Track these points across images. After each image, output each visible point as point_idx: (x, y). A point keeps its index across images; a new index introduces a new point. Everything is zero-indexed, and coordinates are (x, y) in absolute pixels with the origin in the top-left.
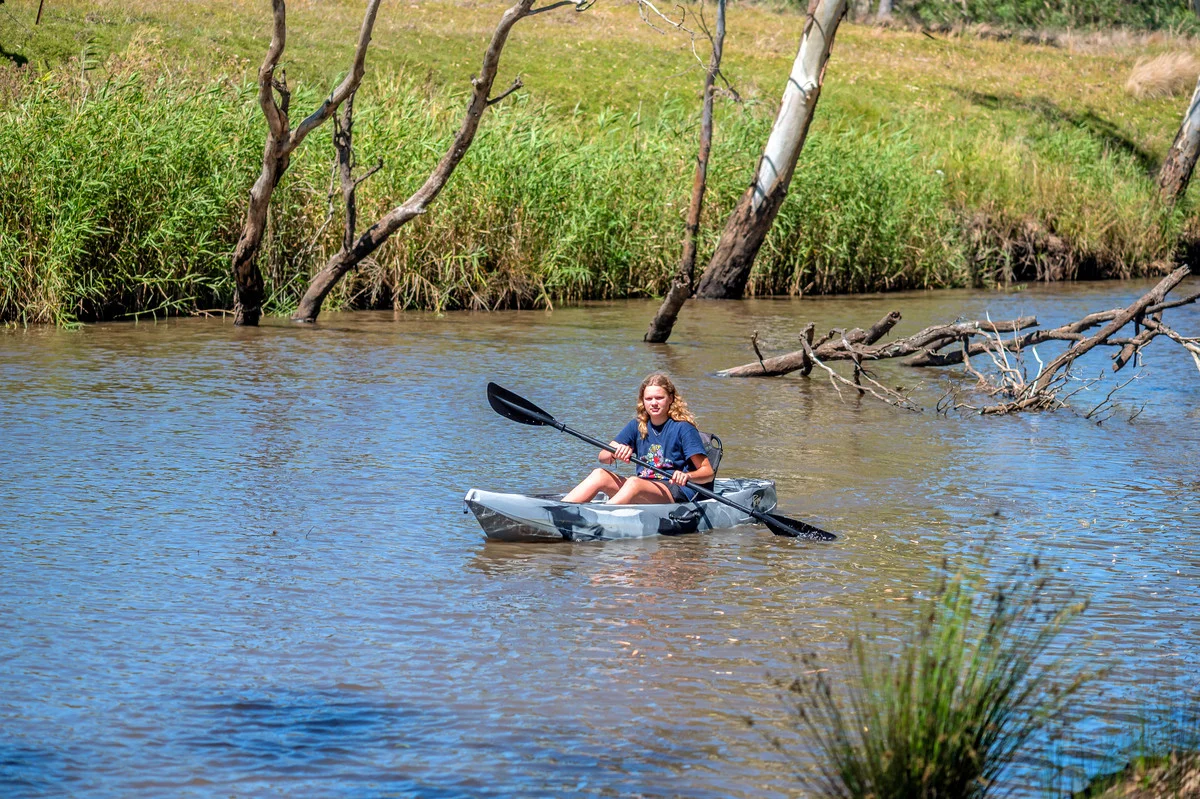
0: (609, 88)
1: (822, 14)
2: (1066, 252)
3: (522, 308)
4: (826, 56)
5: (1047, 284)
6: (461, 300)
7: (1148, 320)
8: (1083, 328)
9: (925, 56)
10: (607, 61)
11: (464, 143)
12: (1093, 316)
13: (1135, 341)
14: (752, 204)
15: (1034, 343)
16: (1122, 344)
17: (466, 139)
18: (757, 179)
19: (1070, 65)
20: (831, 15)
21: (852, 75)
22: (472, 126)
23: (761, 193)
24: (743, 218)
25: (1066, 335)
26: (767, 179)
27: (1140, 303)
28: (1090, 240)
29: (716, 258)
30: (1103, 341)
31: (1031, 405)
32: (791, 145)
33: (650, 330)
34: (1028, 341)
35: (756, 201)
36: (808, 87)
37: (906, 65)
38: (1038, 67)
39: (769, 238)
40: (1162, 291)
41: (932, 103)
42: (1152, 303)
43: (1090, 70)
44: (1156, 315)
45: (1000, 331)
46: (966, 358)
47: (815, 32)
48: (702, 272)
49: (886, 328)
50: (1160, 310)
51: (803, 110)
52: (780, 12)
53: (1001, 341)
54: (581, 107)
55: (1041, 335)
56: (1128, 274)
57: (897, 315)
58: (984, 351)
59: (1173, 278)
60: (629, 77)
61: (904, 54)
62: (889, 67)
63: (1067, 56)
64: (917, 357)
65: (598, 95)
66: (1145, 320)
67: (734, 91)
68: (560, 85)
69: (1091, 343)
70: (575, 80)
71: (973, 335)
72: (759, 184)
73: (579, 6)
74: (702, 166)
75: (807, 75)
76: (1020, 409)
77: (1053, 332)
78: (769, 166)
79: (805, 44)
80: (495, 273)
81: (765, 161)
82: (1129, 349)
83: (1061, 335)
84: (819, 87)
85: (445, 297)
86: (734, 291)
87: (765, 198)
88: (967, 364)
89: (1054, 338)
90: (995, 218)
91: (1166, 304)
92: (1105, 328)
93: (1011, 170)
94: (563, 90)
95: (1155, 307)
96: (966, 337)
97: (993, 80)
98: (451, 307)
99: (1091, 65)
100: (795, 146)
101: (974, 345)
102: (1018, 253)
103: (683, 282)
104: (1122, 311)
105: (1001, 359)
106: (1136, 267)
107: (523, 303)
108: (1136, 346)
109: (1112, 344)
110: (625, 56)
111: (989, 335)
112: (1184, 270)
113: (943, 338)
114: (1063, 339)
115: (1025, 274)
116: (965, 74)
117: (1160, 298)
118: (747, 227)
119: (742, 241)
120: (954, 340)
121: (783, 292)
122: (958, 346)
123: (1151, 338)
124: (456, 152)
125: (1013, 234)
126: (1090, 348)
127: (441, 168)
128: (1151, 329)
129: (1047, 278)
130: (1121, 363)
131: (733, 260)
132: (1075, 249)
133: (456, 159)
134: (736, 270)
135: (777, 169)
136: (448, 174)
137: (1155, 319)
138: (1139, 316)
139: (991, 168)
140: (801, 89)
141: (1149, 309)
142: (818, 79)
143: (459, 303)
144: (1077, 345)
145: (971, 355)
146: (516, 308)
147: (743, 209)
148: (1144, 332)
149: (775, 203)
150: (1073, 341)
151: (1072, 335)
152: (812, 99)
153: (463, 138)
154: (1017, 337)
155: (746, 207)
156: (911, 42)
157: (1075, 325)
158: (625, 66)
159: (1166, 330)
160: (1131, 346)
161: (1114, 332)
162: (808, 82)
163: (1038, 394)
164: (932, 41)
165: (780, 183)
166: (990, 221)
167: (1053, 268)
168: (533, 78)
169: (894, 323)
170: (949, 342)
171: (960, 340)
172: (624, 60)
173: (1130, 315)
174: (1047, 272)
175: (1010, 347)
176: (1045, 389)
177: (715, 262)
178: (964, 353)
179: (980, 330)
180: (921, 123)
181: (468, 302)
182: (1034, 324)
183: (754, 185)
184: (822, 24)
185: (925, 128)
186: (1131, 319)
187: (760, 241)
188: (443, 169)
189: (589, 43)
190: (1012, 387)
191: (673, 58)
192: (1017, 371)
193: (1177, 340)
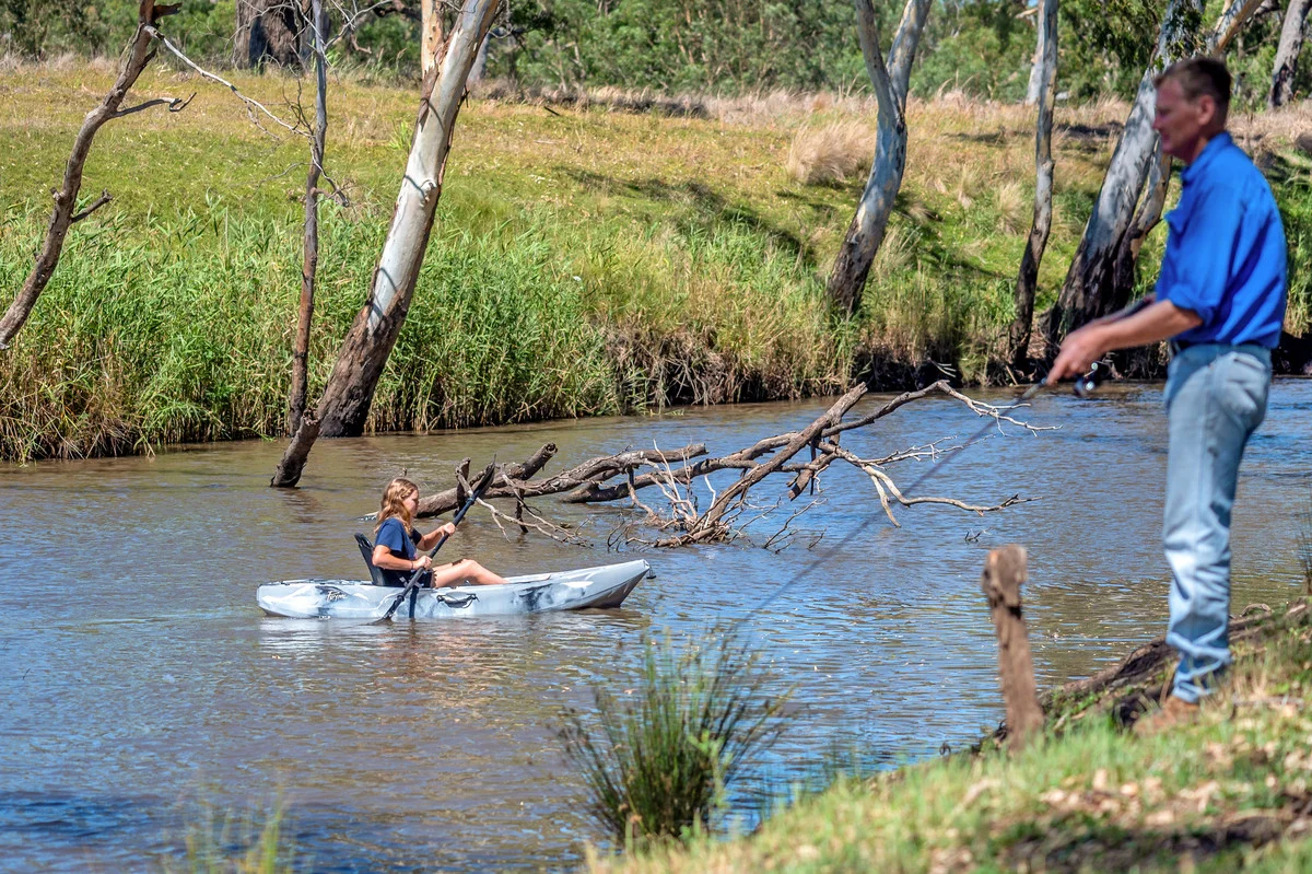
0: (183, 190)
1: (439, 99)
2: (727, 370)
3: (119, 455)
4: (445, 149)
5: (705, 408)
6: (48, 449)
7: (824, 444)
8: (756, 454)
9: (549, 137)
10: (177, 156)
11: (47, 268)
12: (766, 441)
13: (812, 466)
14: (369, 325)
15: (705, 472)
16: (798, 470)
17: (50, 263)
18: (372, 296)
19: (722, 143)
20: (449, 100)
21: (466, 165)
22: (56, 247)
23: (379, 313)
24: (359, 340)
25: (738, 463)
26: (384, 296)
27: (816, 425)
28: (755, 355)
29: (331, 390)
30: (778, 468)
31: (705, 537)
32: (409, 256)
33: (278, 474)
34: (697, 471)
35: (372, 322)
36: (426, 187)
37: (528, 150)
38: (685, 146)
39: (389, 364)
40: (839, 412)
41: (562, 196)
42: (828, 425)
43: (746, 149)
44: (832, 438)
45: (668, 461)
46: (632, 491)
47: (432, 121)
48: (315, 405)
49: (541, 462)
50: (837, 432)
51: (421, 214)
52: (369, 83)
53: (669, 471)
54: (153, 215)
55: (711, 463)
56: (798, 394)
57: (553, 448)
58: (653, 483)
59: (850, 397)
60: (206, 175)
61: (525, 136)
62: (508, 152)
63: (718, 132)
64: (576, 492)
65: (172, 200)
66: (821, 444)
67: (343, 196)
68: (127, 188)
69: (765, 471)
70: (142, 182)
71: (637, 466)
72: (375, 302)
73: (172, 105)
74: (309, 283)
75: (426, 173)
76: (694, 541)
77: (724, 460)
78: (386, 280)
79: (420, 136)
80: (84, 416)
81: (381, 274)
82: (805, 476)
83: (731, 462)
84: (439, 186)
85: (31, 443)
86: (353, 428)
87: (384, 318)
88: (633, 497)
89: (726, 467)
90: (644, 331)
91: (843, 425)
92: (779, 453)
93: (659, 274)
94: (130, 195)
95: (832, 429)
96: (630, 468)
97: (633, 165)
98: (37, 456)
99: (747, 142)
100: (414, 257)
101: (640, 476)
102: (672, 371)
103: (313, 419)
104: (797, 435)
105: (670, 490)
106: (807, 384)
107: (119, 448)
108: (813, 471)
109: (788, 471)
110: (198, 150)
111: (656, 465)
112: (860, 389)
113: (604, 470)
114: (735, 467)
115: (681, 397)
116: (598, 158)
117: (837, 420)
118: (364, 353)
119: (358, 369)
120: (617, 472)
121: (409, 427)
122: (623, 478)
123: (828, 462)
124: (38, 277)
125: (665, 350)
126: (764, 476)
127: (22, 296)
128: (828, 453)
129: (706, 401)
130: (797, 491)
131: (350, 391)
132: (737, 366)
133: (39, 286)
134: (354, 404)
135: (396, 284)
136: (31, 303)
137: (832, 443)
138: (815, 439)
139: (635, 275)
140: (418, 188)
141: (825, 431)
142: (437, 176)
143: (46, 452)
144: (750, 472)
145: (636, 487)
146: (113, 455)
147: (358, 332)
148: (821, 457)
149: (394, 324)
150: (745, 468)
151: (744, 463)
152: (432, 200)
153: (46, 261)
154: (687, 467)
155: (361, 330)
156: (531, 120)
157: (747, 451)
158: (200, 161)
159: (844, 453)
160: (808, 472)
161: (790, 457)
162: (426, 180)
163: (713, 525)
164: (557, 118)
165: (400, 300)
166: (638, 336)
167: (712, 389)
168: (93, 181)
169: (549, 456)
170: (611, 476)
171: (623, 472)
172: (197, 155)
173: (805, 439)
174: (705, 394)
175: (680, 478)
176: (718, 520)
177: (329, 394)
178: (629, 485)
179: (646, 461)
180: (552, 222)
181: (57, 450)
182: (703, 452)
183: (370, 303)
184: (439, 110)
185: (556, 227)
186: (807, 442)
187: (380, 369)
188: (26, 297)
189: (153, 135)
190: (683, 519)
191: (255, 151)
192: (688, 501)
193: (857, 464)
